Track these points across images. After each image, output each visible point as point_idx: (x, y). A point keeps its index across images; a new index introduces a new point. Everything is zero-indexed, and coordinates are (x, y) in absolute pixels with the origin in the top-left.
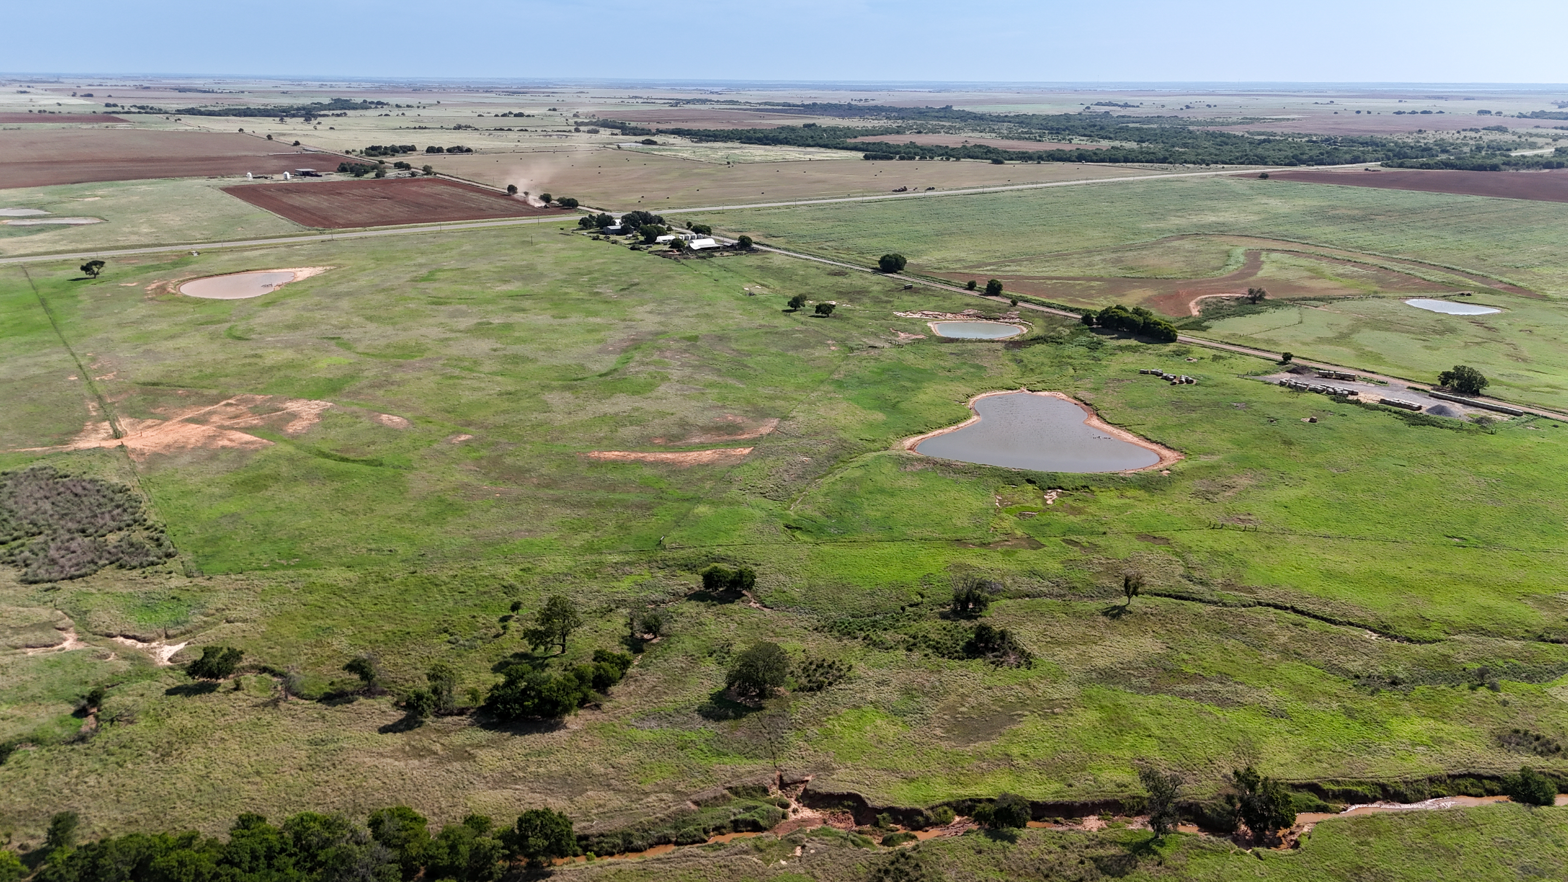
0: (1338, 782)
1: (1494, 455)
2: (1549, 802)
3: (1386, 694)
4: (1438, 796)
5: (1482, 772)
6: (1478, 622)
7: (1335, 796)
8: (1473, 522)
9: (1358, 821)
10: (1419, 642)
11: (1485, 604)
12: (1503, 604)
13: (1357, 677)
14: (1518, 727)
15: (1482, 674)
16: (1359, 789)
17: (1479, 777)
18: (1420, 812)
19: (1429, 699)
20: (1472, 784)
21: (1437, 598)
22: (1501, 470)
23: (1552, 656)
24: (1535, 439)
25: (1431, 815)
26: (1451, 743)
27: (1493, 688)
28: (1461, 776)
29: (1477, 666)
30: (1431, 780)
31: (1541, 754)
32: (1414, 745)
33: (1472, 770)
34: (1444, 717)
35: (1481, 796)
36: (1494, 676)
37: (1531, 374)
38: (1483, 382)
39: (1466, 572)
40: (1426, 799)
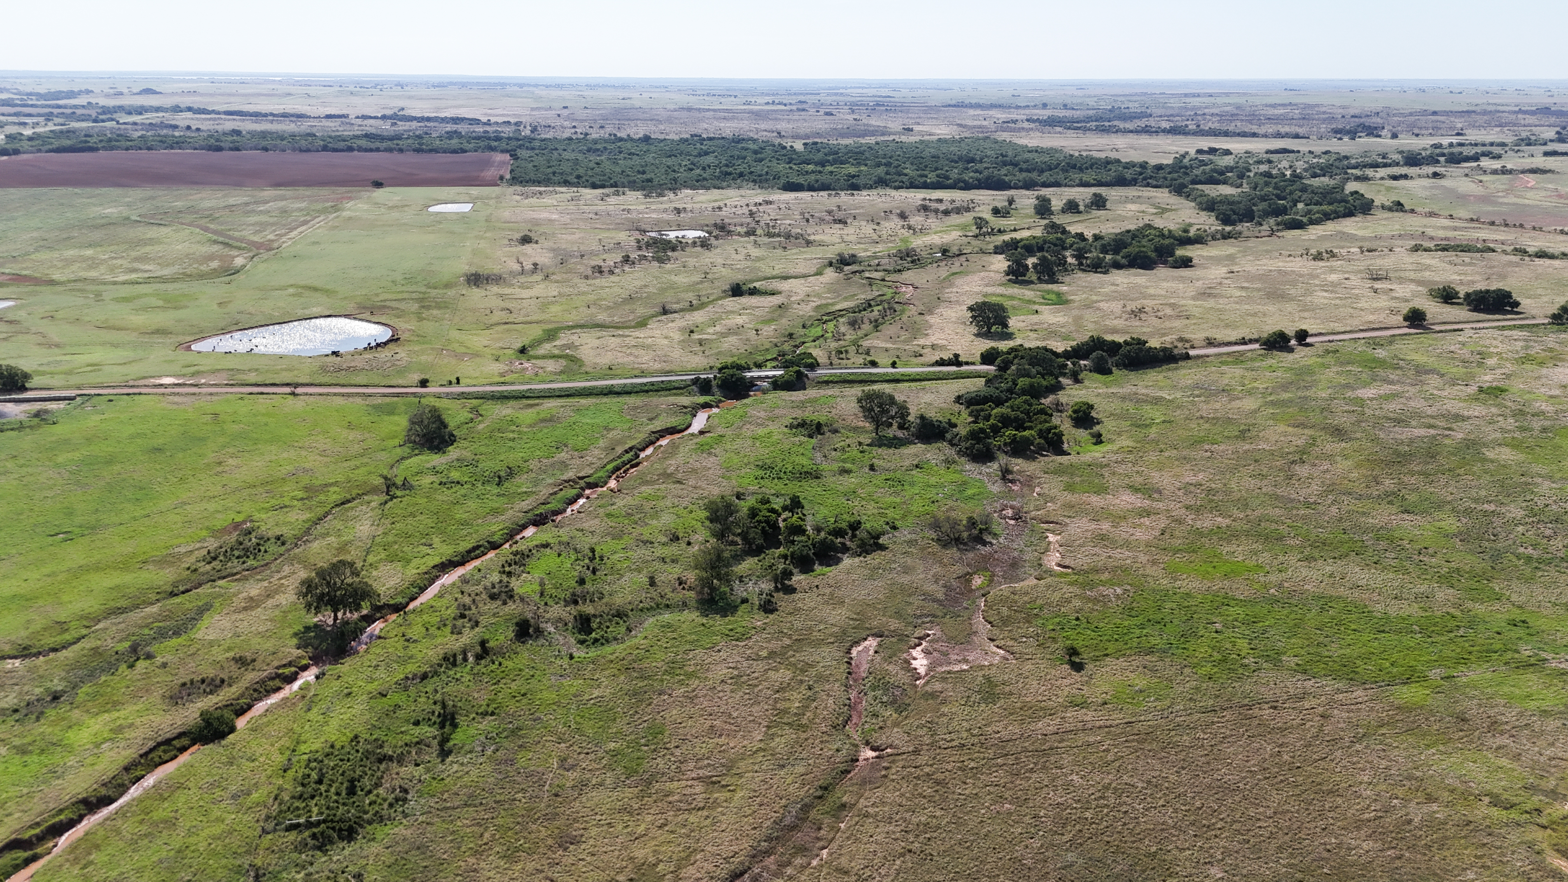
0: (38, 824)
1: (65, 443)
2: (232, 729)
3: (51, 713)
4: (138, 779)
5: (168, 736)
6: (112, 604)
7: (41, 838)
8: (70, 513)
9: (73, 848)
10: (64, 647)
11: (111, 585)
12: (127, 578)
13: (16, 711)
14: (182, 681)
15: (134, 649)
16: (62, 817)
17: (168, 742)
18: (128, 804)
19: (94, 696)
20: (165, 751)
21: (65, 598)
22: (77, 455)
23: (188, 606)
24: (98, 417)
25: (139, 800)
26: (131, 725)
27: (149, 656)
28: (151, 750)
29: (127, 644)
30: (127, 769)
31: (211, 693)
32: (98, 745)
33: (159, 739)
34: (116, 705)
35: (176, 757)
36: (147, 645)
37: (68, 358)
38: (26, 376)
39: (82, 562)
40: (128, 789)
